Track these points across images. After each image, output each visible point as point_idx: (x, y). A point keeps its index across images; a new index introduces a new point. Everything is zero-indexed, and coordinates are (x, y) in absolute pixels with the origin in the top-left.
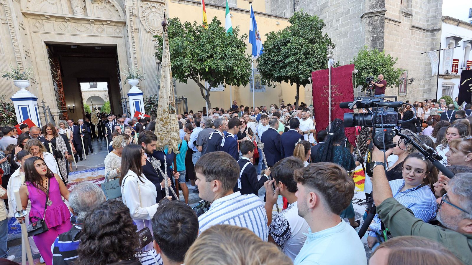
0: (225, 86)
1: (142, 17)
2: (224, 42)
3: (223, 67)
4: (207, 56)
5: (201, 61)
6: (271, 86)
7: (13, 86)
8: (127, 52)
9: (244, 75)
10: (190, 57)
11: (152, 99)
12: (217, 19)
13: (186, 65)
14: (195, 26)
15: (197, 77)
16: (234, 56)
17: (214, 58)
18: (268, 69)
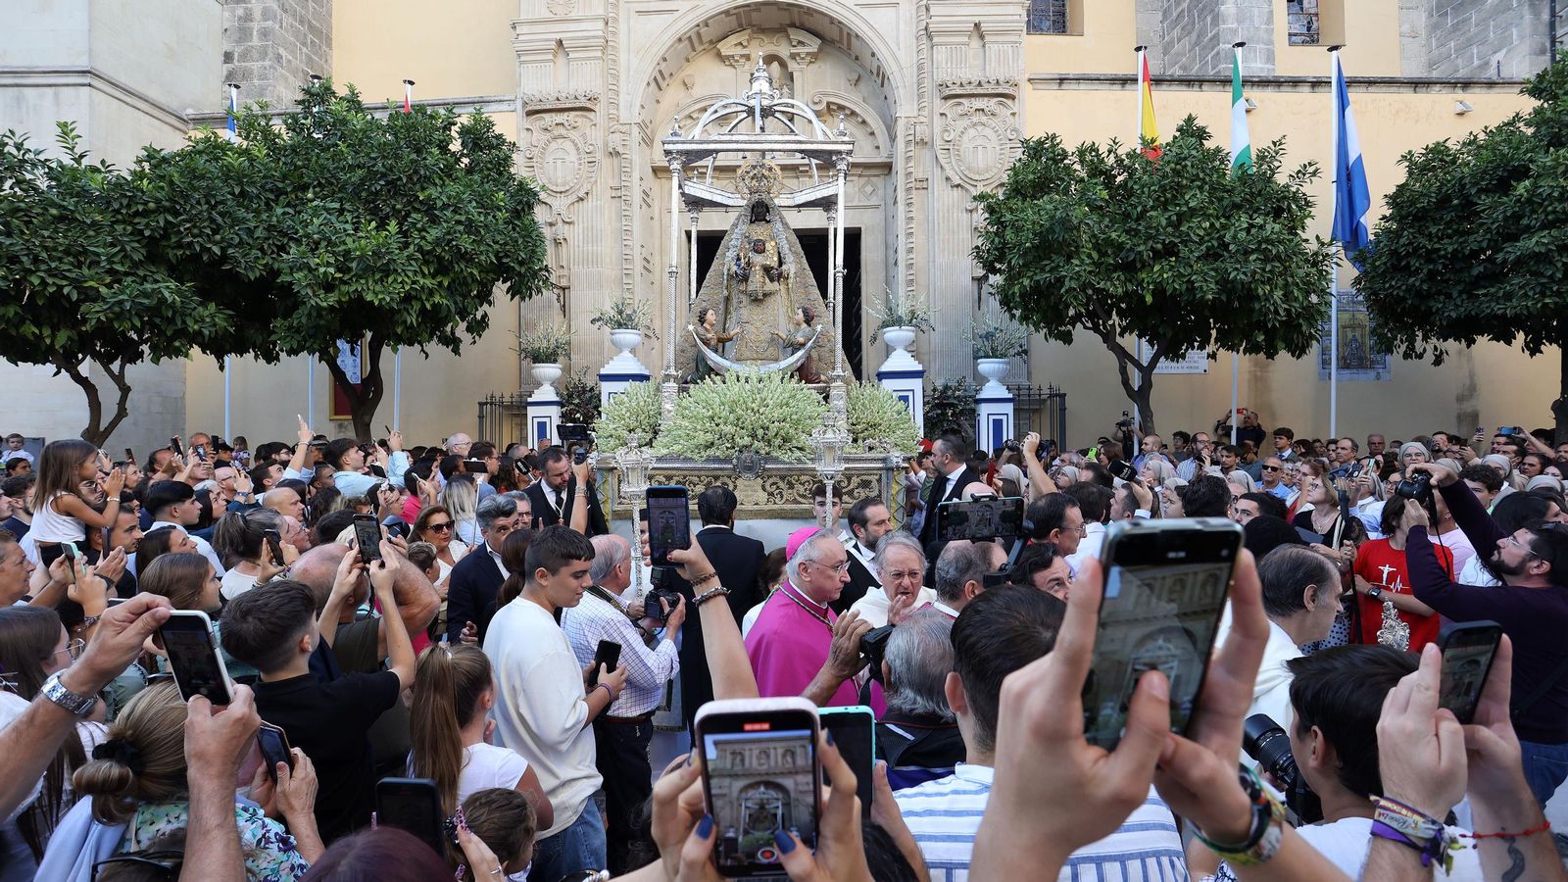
0: (1213, 356)
1: (943, 143)
2: (1220, 200)
3: (1213, 286)
4: (1152, 249)
5: (1130, 268)
6: (1420, 356)
7: (607, 344)
8: (889, 248)
9: (1299, 315)
10: (1089, 256)
11: (950, 393)
12: (1195, 122)
13: (1074, 284)
14: (1112, 155)
15: (1111, 322)
16: (1260, 245)
17: (1177, 257)
18: (1408, 291)
